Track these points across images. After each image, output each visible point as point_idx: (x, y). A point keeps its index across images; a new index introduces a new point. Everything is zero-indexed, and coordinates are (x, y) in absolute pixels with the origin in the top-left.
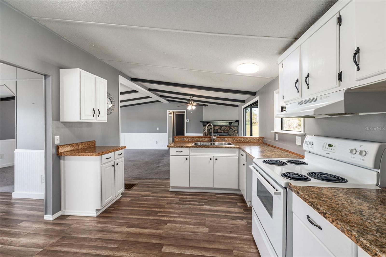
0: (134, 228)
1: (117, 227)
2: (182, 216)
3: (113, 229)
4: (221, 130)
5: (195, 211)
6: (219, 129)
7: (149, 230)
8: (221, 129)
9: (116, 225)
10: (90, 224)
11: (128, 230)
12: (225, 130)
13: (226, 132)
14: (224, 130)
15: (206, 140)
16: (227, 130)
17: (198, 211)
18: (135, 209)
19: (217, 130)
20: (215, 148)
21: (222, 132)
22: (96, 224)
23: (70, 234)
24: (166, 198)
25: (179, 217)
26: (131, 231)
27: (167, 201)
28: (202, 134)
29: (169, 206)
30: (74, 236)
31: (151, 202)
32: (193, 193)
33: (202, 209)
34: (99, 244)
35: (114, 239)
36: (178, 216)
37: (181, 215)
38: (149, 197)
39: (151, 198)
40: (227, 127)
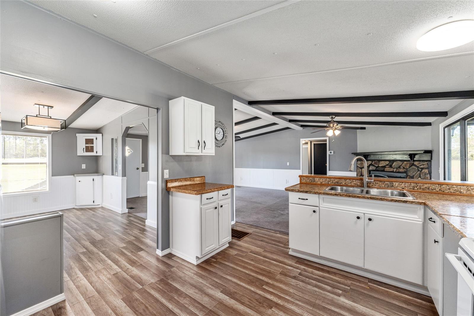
0: (228, 297)
1: (211, 288)
2: (298, 302)
3: (205, 288)
4: (392, 168)
5: (323, 302)
6: (387, 165)
7: (246, 307)
8: (391, 166)
9: (210, 283)
10: (188, 272)
11: (220, 298)
12: (399, 167)
13: (403, 171)
14: (397, 168)
15: (353, 184)
16: (404, 168)
17: (328, 304)
18: (238, 268)
19: (384, 167)
20: (368, 199)
21: (394, 171)
22: (193, 275)
23: (167, 279)
24: (281, 264)
25: (293, 303)
26: (224, 300)
27: (282, 270)
28: (356, 173)
29: (283, 279)
30: (171, 282)
31: (259, 264)
32: (325, 267)
33: (336, 301)
34: (186, 303)
35: (203, 303)
36: (292, 300)
37: (297, 300)
38: (258, 255)
39: (262, 258)
40: (406, 162)
